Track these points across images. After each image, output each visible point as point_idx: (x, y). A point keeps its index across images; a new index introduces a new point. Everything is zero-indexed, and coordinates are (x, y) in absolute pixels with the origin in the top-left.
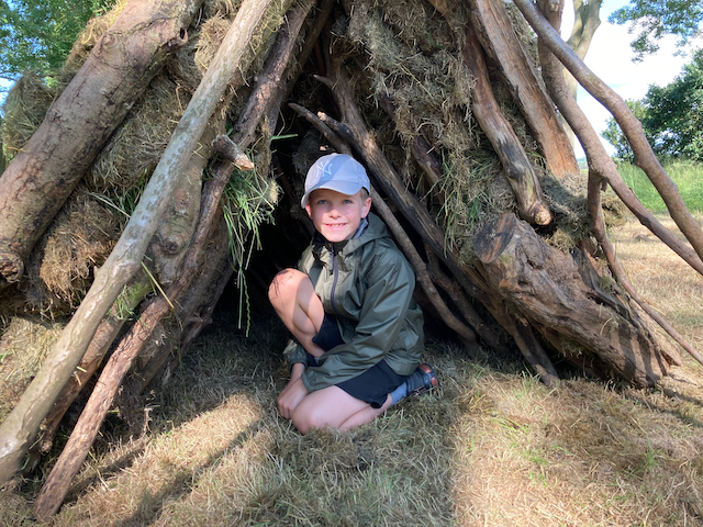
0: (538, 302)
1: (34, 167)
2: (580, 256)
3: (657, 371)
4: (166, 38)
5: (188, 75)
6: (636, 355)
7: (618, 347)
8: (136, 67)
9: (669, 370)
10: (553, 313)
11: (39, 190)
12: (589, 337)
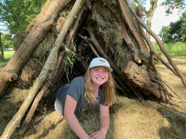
0: (139, 82)
1: (20, 53)
2: (149, 71)
3: (168, 98)
4: (50, 24)
5: (55, 31)
6: (163, 95)
7: (158, 93)
8: (43, 31)
9: (171, 98)
10: (142, 85)
11: (21, 59)
12: (151, 90)
